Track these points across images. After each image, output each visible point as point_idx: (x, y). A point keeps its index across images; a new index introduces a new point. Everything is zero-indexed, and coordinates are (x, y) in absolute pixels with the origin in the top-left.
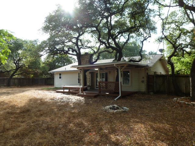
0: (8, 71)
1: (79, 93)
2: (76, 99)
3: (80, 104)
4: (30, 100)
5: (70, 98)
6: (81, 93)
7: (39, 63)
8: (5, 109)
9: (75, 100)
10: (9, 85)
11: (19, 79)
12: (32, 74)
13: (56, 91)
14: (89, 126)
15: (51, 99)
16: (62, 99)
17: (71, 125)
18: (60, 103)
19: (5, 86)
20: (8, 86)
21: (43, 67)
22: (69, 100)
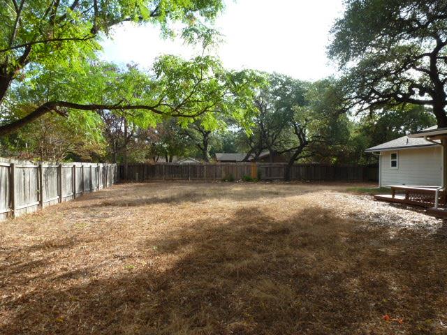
0: (286, 151)
1: (433, 206)
2: (415, 220)
3: (420, 235)
4: (305, 211)
5: (401, 216)
6: (439, 206)
7: (346, 130)
8: (250, 223)
9: (411, 224)
10: (287, 179)
11: (307, 167)
12: (335, 156)
13: (376, 197)
14: (400, 297)
15: (351, 214)
16: (377, 216)
17: (355, 281)
18: (365, 226)
19: (281, 180)
20: (286, 181)
21: (355, 139)
22: (394, 220)
